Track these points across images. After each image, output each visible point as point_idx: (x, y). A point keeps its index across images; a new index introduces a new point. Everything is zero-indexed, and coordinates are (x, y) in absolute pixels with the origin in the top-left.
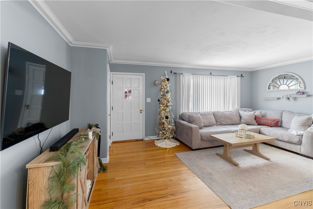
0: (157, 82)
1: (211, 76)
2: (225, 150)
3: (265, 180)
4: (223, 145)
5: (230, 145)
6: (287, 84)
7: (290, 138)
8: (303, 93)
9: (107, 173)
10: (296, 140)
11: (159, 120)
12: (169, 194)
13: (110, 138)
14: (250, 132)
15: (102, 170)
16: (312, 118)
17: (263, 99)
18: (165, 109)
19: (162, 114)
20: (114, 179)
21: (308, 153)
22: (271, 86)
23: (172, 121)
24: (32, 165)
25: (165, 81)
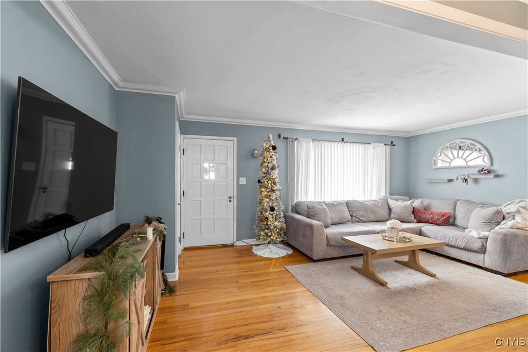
0: (256, 152)
1: (343, 143)
2: (365, 260)
3: (429, 307)
4: (362, 253)
5: (374, 252)
6: (464, 157)
7: (467, 243)
8: (489, 172)
9: (176, 297)
10: (477, 245)
11: (259, 213)
12: (276, 329)
13: (180, 241)
14: (405, 233)
15: (167, 291)
16: (501, 210)
17: (426, 181)
18: (270, 196)
19: (264, 203)
20: (188, 305)
21: (496, 267)
22: (438, 160)
23: (280, 214)
24: (56, 277)
25: (270, 150)
